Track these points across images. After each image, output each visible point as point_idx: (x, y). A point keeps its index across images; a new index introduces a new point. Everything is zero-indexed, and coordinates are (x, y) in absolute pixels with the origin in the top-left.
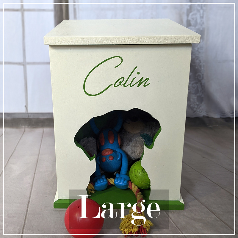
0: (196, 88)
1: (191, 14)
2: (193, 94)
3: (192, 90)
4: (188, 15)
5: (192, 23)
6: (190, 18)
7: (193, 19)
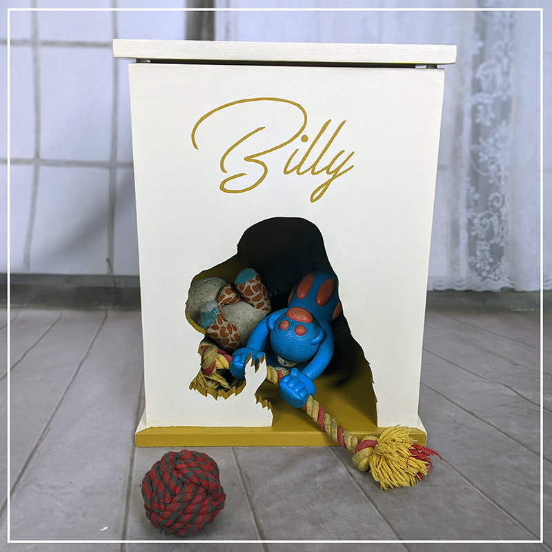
0: (488, 226)
1: (482, 66)
2: (482, 240)
3: (479, 232)
4: (475, 69)
5: (485, 85)
6: (479, 75)
7: (487, 77)
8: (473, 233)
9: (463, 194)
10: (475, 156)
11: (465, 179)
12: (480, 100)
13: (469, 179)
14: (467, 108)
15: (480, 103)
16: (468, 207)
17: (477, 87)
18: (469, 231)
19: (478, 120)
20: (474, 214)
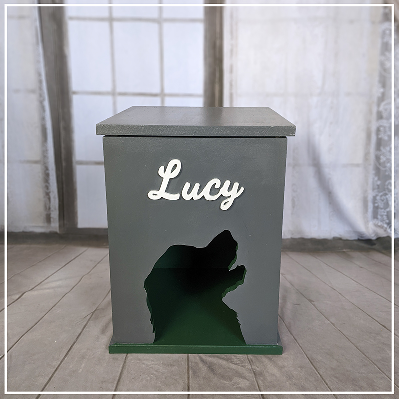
0: (385, 201)
1: (382, 104)
2: (381, 209)
3: (380, 204)
4: (378, 105)
5: (384, 115)
6: (381, 108)
7: (386, 110)
8: (376, 205)
9: (370, 180)
10: (377, 158)
11: (372, 172)
12: (381, 124)
13: (373, 172)
14: (373, 128)
15: (381, 126)
16: (373, 189)
17: (380, 116)
18: (374, 203)
19: (380, 136)
20: (377, 193)
